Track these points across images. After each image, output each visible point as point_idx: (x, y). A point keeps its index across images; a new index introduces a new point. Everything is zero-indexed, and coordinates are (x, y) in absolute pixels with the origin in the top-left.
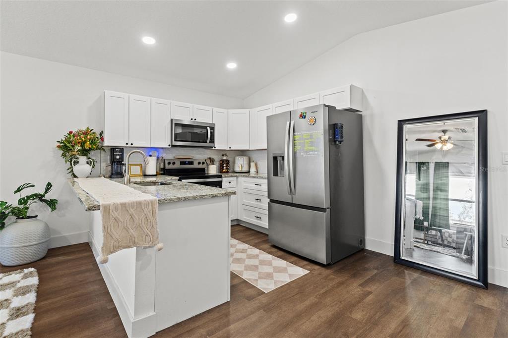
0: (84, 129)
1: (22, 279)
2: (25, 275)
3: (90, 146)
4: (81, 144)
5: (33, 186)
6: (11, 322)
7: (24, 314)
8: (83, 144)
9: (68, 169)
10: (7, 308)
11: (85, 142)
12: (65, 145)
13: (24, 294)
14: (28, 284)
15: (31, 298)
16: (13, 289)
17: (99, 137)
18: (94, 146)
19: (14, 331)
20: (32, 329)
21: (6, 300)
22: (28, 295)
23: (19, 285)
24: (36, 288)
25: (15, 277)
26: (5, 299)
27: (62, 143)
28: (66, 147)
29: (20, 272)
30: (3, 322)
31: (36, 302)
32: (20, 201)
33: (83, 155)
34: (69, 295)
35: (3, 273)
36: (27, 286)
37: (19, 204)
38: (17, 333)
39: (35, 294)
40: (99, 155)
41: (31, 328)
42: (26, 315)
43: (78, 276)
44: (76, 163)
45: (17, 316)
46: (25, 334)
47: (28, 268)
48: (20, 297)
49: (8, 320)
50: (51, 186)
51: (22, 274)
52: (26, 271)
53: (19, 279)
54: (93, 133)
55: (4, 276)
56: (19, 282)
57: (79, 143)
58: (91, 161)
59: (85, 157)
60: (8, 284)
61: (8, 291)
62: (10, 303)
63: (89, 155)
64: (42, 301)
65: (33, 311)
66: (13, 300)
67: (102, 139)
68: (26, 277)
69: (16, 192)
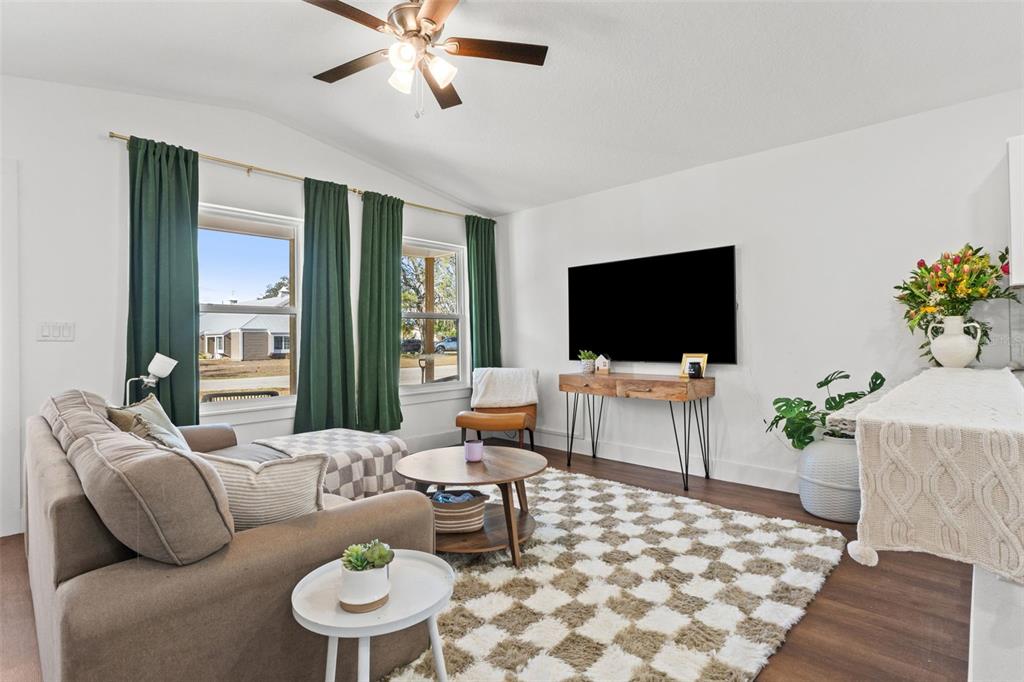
0: (956, 250)
1: (818, 543)
2: (825, 538)
3: (970, 291)
4: (947, 287)
5: (847, 377)
6: (769, 601)
7: (791, 602)
8: (951, 286)
9: (922, 347)
10: (776, 577)
11: (956, 282)
12: (912, 294)
13: (806, 569)
14: (819, 557)
15: (813, 582)
16: (796, 552)
17: (999, 264)
18: (981, 290)
19: (766, 619)
20: (788, 633)
21: (779, 565)
22: (810, 574)
23: (807, 551)
24: (828, 571)
25: (810, 534)
26: (780, 562)
27: (905, 289)
28: (913, 298)
29: (820, 532)
30: (761, 595)
31: (818, 594)
32: (828, 401)
33: (953, 314)
34: (877, 616)
35: (797, 521)
36: (817, 559)
37: (827, 408)
38: (766, 624)
39: (823, 580)
40: (1005, 312)
41: (788, 631)
42: (792, 605)
43: (914, 589)
44: (937, 332)
45: (780, 599)
46: (774, 633)
47: (833, 528)
48: (798, 570)
49: (768, 596)
50: (883, 380)
51: (821, 536)
52: (829, 533)
53: (814, 542)
54: (982, 257)
55: (796, 527)
56: (810, 546)
57: (941, 285)
58: (975, 328)
59: (958, 319)
60: (795, 542)
61: (789, 551)
62: (783, 572)
63: (970, 313)
64: (828, 598)
65: (805, 605)
66: (788, 569)
67: (1006, 270)
68: (823, 543)
69: (821, 385)
